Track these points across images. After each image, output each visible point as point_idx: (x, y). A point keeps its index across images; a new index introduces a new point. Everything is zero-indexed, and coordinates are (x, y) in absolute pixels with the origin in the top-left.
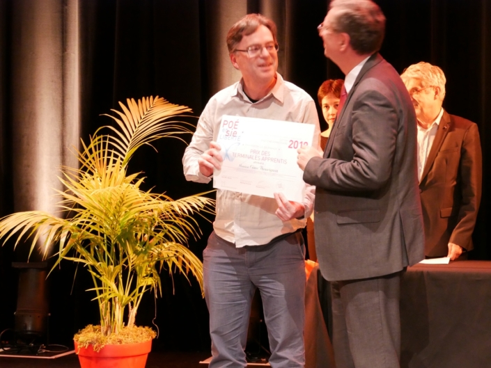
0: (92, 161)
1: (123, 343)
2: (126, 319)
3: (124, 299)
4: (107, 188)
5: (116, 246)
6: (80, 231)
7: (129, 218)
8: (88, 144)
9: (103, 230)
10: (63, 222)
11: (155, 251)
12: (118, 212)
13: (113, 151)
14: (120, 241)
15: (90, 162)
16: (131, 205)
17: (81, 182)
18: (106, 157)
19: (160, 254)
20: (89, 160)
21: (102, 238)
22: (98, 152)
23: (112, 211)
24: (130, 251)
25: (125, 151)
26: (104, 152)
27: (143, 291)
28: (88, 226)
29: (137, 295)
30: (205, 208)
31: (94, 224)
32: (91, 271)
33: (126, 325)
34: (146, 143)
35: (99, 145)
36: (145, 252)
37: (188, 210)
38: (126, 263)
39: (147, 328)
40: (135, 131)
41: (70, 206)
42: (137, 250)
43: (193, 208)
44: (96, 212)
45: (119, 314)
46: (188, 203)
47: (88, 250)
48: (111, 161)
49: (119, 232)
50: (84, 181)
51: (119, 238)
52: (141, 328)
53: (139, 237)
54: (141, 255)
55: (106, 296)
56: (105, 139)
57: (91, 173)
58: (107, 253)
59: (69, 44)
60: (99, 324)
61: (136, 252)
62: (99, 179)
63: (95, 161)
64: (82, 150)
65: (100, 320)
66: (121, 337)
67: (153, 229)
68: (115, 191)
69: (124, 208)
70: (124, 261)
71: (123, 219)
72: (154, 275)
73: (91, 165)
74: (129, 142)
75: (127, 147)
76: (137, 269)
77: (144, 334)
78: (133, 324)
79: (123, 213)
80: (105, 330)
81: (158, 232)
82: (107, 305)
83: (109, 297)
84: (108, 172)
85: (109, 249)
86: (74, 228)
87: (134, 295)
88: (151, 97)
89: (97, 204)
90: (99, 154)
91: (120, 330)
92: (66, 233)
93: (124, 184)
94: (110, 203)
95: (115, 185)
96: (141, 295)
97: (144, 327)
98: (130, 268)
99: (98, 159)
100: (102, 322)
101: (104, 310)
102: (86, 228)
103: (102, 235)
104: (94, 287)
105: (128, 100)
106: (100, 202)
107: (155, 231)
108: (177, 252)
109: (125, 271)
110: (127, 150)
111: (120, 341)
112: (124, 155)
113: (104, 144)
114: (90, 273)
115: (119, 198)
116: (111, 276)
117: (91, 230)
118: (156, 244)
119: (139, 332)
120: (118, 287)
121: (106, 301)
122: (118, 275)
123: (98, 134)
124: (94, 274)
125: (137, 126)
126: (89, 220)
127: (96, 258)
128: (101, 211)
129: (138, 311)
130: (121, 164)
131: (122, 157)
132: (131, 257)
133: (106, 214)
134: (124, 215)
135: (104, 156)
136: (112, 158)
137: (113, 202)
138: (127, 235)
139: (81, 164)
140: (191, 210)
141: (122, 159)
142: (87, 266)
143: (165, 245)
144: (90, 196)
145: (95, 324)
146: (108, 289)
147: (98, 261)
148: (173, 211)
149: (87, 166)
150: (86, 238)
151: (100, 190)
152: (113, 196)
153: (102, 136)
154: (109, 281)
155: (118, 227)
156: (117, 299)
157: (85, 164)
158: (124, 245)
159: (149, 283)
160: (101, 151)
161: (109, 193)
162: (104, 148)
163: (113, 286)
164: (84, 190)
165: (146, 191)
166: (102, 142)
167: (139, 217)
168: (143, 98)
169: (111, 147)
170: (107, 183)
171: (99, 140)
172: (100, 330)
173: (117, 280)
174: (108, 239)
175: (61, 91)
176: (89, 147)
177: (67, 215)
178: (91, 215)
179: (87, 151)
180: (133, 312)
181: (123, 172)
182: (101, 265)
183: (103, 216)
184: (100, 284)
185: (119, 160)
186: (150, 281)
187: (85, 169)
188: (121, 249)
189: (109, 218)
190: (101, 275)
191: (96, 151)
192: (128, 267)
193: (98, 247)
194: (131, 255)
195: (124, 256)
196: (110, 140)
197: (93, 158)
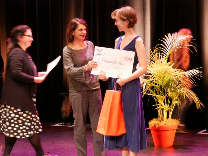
0: (154, 57)
1: (167, 125)
2: (168, 116)
3: (167, 109)
4: (160, 67)
5: (164, 89)
6: (150, 84)
7: (169, 78)
8: (153, 51)
9: (159, 83)
10: (144, 80)
11: (178, 91)
12: (165, 76)
13: (162, 54)
14: (165, 87)
15: (154, 58)
16: (169, 73)
17: (151, 65)
18: (160, 56)
19: (180, 92)
20: (153, 57)
21: (159, 86)
22: (156, 54)
23: (162, 76)
24: (169, 91)
25: (167, 53)
26: (159, 54)
27: (174, 106)
28: (153, 81)
29: (172, 107)
30: (197, 74)
31: (155, 81)
32: (154, 98)
33: (168, 118)
34: (175, 50)
35: (157, 51)
36: (175, 91)
37: (191, 75)
38: (168, 95)
39: (176, 119)
40: (170, 45)
41: (147, 74)
42: (172, 90)
43: (193, 74)
44: (156, 76)
45: (165, 114)
46: (191, 73)
47: (153, 90)
48: (162, 57)
49: (165, 83)
50: (152, 65)
51: (165, 86)
52: (174, 119)
53: (172, 85)
54: (173, 92)
55: (160, 108)
56: (159, 49)
57: (154, 62)
58: (160, 91)
59: (146, 14)
60: (158, 118)
61: (171, 91)
62: (157, 64)
63: (156, 57)
64: (151, 53)
65: (158, 116)
66: (166, 123)
67: (178, 82)
68: (163, 68)
69: (167, 75)
70: (167, 94)
71: (166, 79)
72: (178, 100)
73: (154, 59)
74: (168, 50)
75: (168, 52)
76: (172, 97)
77: (175, 122)
78: (170, 118)
79: (166, 76)
80: (160, 120)
81: (180, 83)
82: (160, 111)
83: (161, 108)
84: (161, 61)
85: (161, 90)
86: (148, 82)
87: (171, 107)
88: (177, 32)
89: (156, 73)
90: (157, 55)
91: (166, 120)
92: (145, 84)
93: (167, 66)
94: (161, 73)
95: (163, 66)
96: (174, 107)
97: (175, 119)
98: (169, 97)
99: (157, 57)
100: (159, 117)
101: (159, 113)
102: (152, 82)
103: (159, 85)
104: (156, 104)
105: (168, 34)
106: (157, 73)
107: (178, 83)
108: (187, 91)
109: (167, 98)
110: (168, 53)
111: (166, 124)
112: (166, 55)
113: (159, 51)
114: (154, 99)
115: (164, 71)
116: (162, 100)
117: (154, 83)
118: (179, 88)
119: (173, 121)
120: (165, 104)
121: (160, 109)
122: (164, 100)
123: (157, 47)
124: (156, 99)
125: (171, 44)
126: (153, 79)
127: (156, 93)
128: (158, 76)
129: (172, 113)
130: (165, 58)
131: (166, 56)
132: (169, 93)
133: (160, 77)
134: (167, 77)
135: (159, 55)
136: (162, 56)
137: (162, 72)
138: (168, 85)
139: (151, 59)
140: (192, 75)
141: (165, 56)
142: (153, 97)
143: (182, 88)
144: (154, 70)
145: (156, 118)
146: (161, 105)
147: (157, 95)
148: (185, 76)
149: (153, 59)
150: (153, 86)
151: (158, 68)
152: (162, 71)
153: (158, 48)
154: (161, 102)
155: (164, 82)
156: (164, 109)
157: (152, 59)
158: (167, 89)
159: (176, 103)
160: (158, 53)
161: (161, 69)
162: (159, 52)
163: (163, 104)
164: (152, 68)
165: (175, 68)
166: (158, 50)
167: (172, 78)
168: (174, 33)
169: (161, 52)
170: (160, 66)
171: (157, 49)
172: (158, 120)
173: (164, 102)
174: (161, 86)
175: (143, 31)
176: (153, 52)
177: (146, 78)
178: (154, 77)
179: (152, 54)
180: (171, 114)
181: (166, 61)
182: (158, 96)
183: (159, 78)
184: (158, 103)
185: (164, 57)
186: (177, 102)
187: (152, 60)
188: (166, 90)
189: (161, 79)
190: (158, 100)
191: (156, 53)
192: (168, 97)
193: (157, 89)
194: (169, 92)
195: (167, 93)
196: (161, 49)
197: (155, 56)
